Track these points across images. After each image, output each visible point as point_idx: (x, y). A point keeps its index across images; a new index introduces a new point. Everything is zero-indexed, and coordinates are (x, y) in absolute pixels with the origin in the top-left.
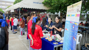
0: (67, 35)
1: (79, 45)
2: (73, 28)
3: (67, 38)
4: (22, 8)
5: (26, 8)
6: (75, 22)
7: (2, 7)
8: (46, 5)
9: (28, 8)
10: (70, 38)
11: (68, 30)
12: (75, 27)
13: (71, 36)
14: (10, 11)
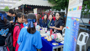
0: (68, 34)
1: (85, 46)
2: (74, 26)
3: (68, 38)
4: (26, 5)
5: (29, 5)
6: (76, 18)
7: (9, 5)
8: (51, 2)
9: (31, 5)
10: (71, 39)
11: (69, 28)
12: (76, 24)
13: (72, 36)
14: (15, 8)
